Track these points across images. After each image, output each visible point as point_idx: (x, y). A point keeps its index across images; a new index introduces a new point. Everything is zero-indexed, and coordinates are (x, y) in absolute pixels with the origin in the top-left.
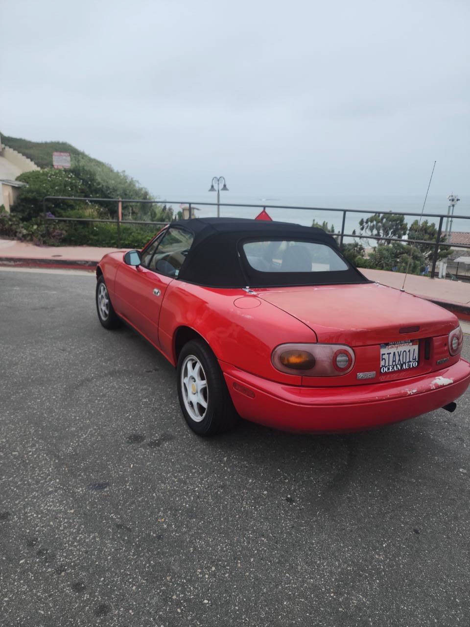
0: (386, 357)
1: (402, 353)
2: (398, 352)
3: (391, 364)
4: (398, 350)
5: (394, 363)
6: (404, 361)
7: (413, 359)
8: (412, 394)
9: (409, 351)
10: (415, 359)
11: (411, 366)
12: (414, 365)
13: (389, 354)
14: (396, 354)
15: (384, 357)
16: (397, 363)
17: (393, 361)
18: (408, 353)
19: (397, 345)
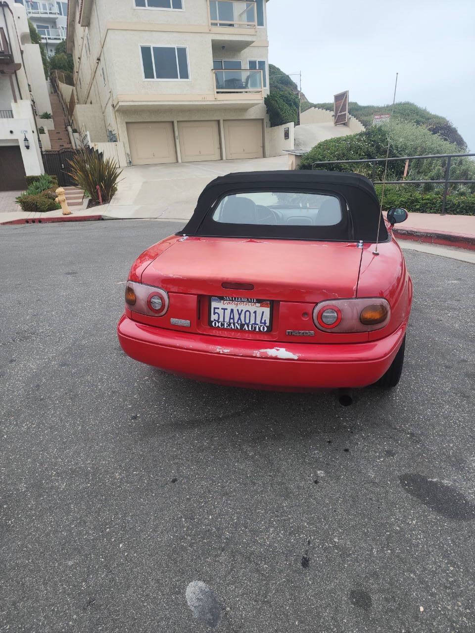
0: (220, 312)
1: (243, 312)
2: (238, 310)
3: (227, 320)
4: (238, 308)
5: (232, 321)
6: (247, 322)
7: (261, 323)
8: (221, 352)
9: (255, 312)
10: (265, 323)
11: (257, 330)
12: (262, 329)
13: (224, 309)
14: (235, 312)
15: (216, 311)
16: (236, 321)
17: (230, 318)
18: (253, 315)
19: (236, 302)
